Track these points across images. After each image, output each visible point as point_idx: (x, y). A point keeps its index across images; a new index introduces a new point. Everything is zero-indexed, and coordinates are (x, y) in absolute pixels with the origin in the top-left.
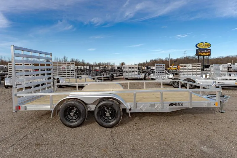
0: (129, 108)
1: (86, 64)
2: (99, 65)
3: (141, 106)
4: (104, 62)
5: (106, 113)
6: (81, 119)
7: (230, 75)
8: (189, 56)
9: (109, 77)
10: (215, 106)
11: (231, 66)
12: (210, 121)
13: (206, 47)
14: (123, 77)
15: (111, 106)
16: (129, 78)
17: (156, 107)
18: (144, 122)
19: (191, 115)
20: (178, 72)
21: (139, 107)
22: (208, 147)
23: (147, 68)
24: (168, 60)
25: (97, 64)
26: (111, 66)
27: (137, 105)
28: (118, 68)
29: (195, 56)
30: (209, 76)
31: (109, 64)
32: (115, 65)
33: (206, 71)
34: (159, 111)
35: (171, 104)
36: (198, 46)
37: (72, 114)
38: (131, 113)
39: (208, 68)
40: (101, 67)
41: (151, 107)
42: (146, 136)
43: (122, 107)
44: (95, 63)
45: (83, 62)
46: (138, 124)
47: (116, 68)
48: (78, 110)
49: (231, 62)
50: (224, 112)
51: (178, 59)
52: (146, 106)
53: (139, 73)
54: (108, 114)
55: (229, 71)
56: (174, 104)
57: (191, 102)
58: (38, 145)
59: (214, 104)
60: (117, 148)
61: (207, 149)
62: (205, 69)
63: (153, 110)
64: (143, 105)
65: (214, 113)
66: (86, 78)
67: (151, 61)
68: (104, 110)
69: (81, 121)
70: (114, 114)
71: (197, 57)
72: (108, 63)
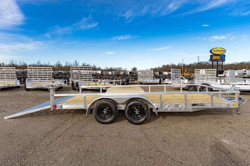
0: (156, 107)
1: (98, 68)
2: (111, 70)
3: (166, 106)
4: (115, 67)
5: (135, 111)
6: (113, 116)
7: (245, 81)
8: (203, 62)
9: (124, 82)
10: (234, 107)
11: (245, 72)
12: (228, 120)
13: (221, 53)
14: (138, 82)
15: (140, 106)
16: (143, 83)
17: (180, 107)
18: (168, 121)
19: (209, 116)
20: (192, 78)
21: (165, 106)
22: (228, 140)
23: (160, 73)
24: (180, 65)
25: (108, 69)
26: (123, 71)
27: (163, 105)
28: (130, 73)
29: (208, 62)
30: (224, 81)
31: (121, 69)
32: (127, 70)
33: (220, 77)
34: (182, 110)
35: (194, 105)
36: (212, 51)
37: (105, 112)
38: (158, 112)
39: (221, 74)
40: (113, 72)
41: (176, 107)
42: (172, 132)
43: (150, 107)
44: (107, 67)
45: (94, 67)
46: (163, 122)
47: (128, 74)
48: (110, 108)
49: (245, 68)
50: (240, 113)
51: (190, 65)
52: (171, 106)
53: (154, 78)
54: (137, 112)
55: (243, 77)
56: (196, 105)
57: (212, 103)
58: (81, 137)
59: (233, 105)
60: (150, 139)
61: (227, 141)
62: (219, 75)
63: (177, 110)
64: (168, 105)
65: (232, 114)
66: (105, 82)
67: (164, 66)
68: (134, 109)
69: (113, 118)
70: (142, 112)
71: (211, 63)
72: (119, 68)
